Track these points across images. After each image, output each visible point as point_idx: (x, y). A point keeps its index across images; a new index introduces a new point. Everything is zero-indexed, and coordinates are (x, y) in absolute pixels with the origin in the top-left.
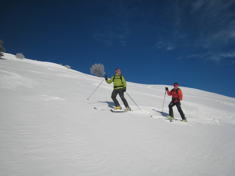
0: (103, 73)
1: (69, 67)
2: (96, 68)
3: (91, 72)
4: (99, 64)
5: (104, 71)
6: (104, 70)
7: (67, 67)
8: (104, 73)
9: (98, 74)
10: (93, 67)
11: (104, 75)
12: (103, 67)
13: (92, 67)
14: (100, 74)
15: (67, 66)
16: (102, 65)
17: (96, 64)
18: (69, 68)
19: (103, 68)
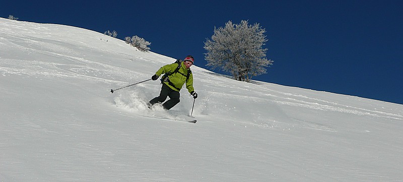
0: (260, 60)
1: (144, 43)
2: (229, 39)
3: (209, 58)
4: (245, 23)
5: (262, 53)
6: (263, 47)
7: (137, 46)
8: (266, 62)
9: (237, 69)
10: (218, 35)
11: (264, 71)
12: (261, 37)
13: (213, 37)
14: (248, 65)
15: (136, 38)
16: (257, 26)
17: (229, 25)
18: (143, 50)
19: (262, 40)
